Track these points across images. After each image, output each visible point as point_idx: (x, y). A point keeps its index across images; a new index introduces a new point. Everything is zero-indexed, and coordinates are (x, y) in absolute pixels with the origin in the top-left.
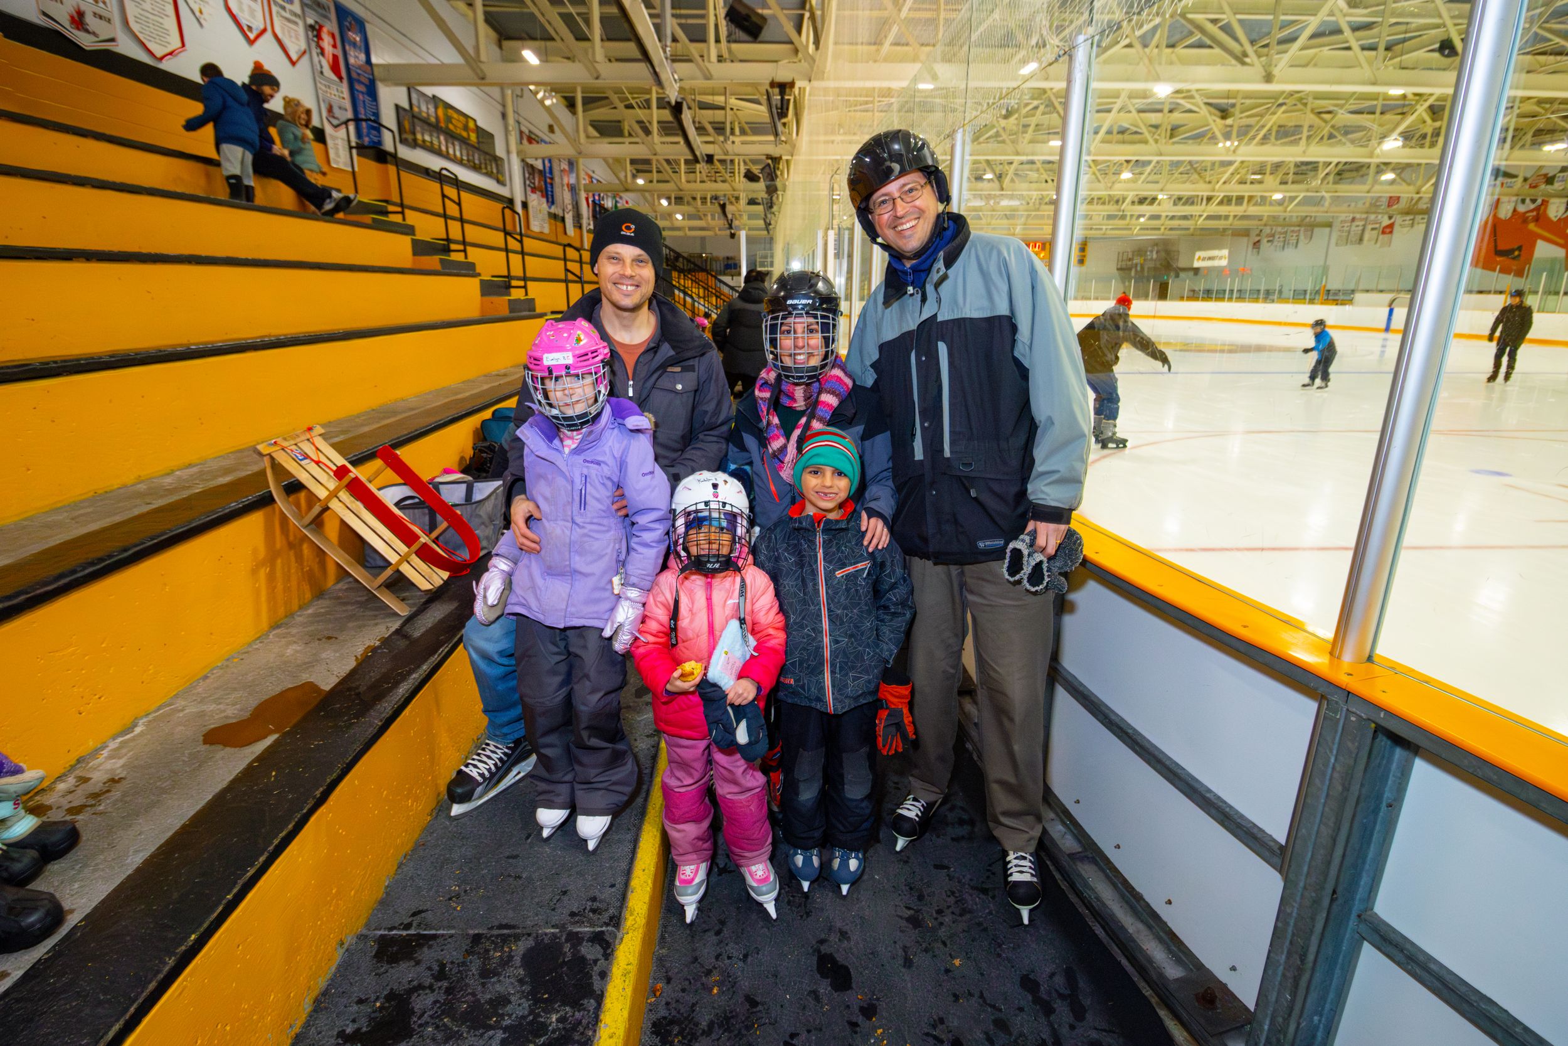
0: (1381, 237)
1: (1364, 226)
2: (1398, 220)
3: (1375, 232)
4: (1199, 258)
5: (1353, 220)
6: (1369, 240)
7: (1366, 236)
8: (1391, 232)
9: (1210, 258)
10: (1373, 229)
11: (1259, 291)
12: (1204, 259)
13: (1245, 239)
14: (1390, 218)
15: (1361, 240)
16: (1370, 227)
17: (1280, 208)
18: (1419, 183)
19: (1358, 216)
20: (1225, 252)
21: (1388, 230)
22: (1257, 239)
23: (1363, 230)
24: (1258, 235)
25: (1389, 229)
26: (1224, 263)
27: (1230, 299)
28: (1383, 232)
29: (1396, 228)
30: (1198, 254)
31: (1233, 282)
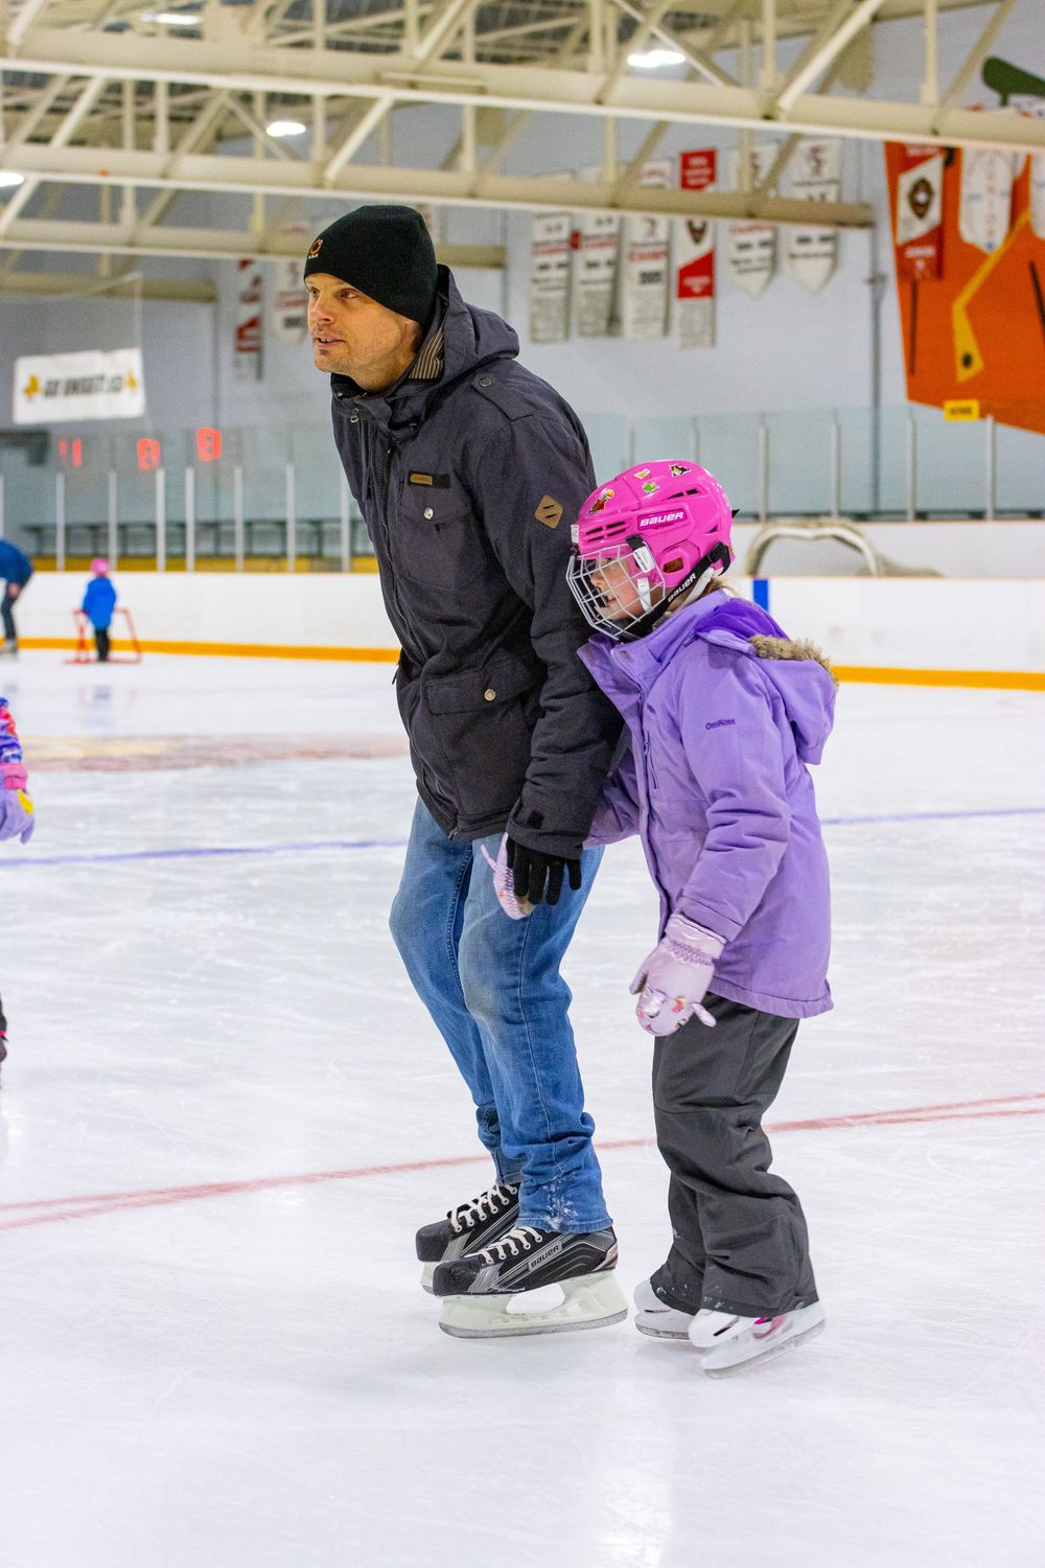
0: (680, 306)
1: (615, 264)
2: (724, 238)
3: (656, 289)
4: (31, 389)
5: (575, 241)
6: (641, 320)
7: (629, 309)
8: (708, 291)
9: (75, 387)
10: (648, 278)
11: (282, 524)
12: (51, 391)
13: (204, 312)
14: (697, 234)
15: (613, 321)
16: (634, 269)
17: (299, 170)
18: (768, 76)
19: (589, 221)
20: (129, 361)
21: (696, 283)
22: (248, 312)
23: (615, 282)
24: (252, 298)
25: (698, 279)
26: (130, 404)
27: (176, 562)
28: (685, 292)
29: (723, 270)
30: (27, 369)
31: (175, 488)
